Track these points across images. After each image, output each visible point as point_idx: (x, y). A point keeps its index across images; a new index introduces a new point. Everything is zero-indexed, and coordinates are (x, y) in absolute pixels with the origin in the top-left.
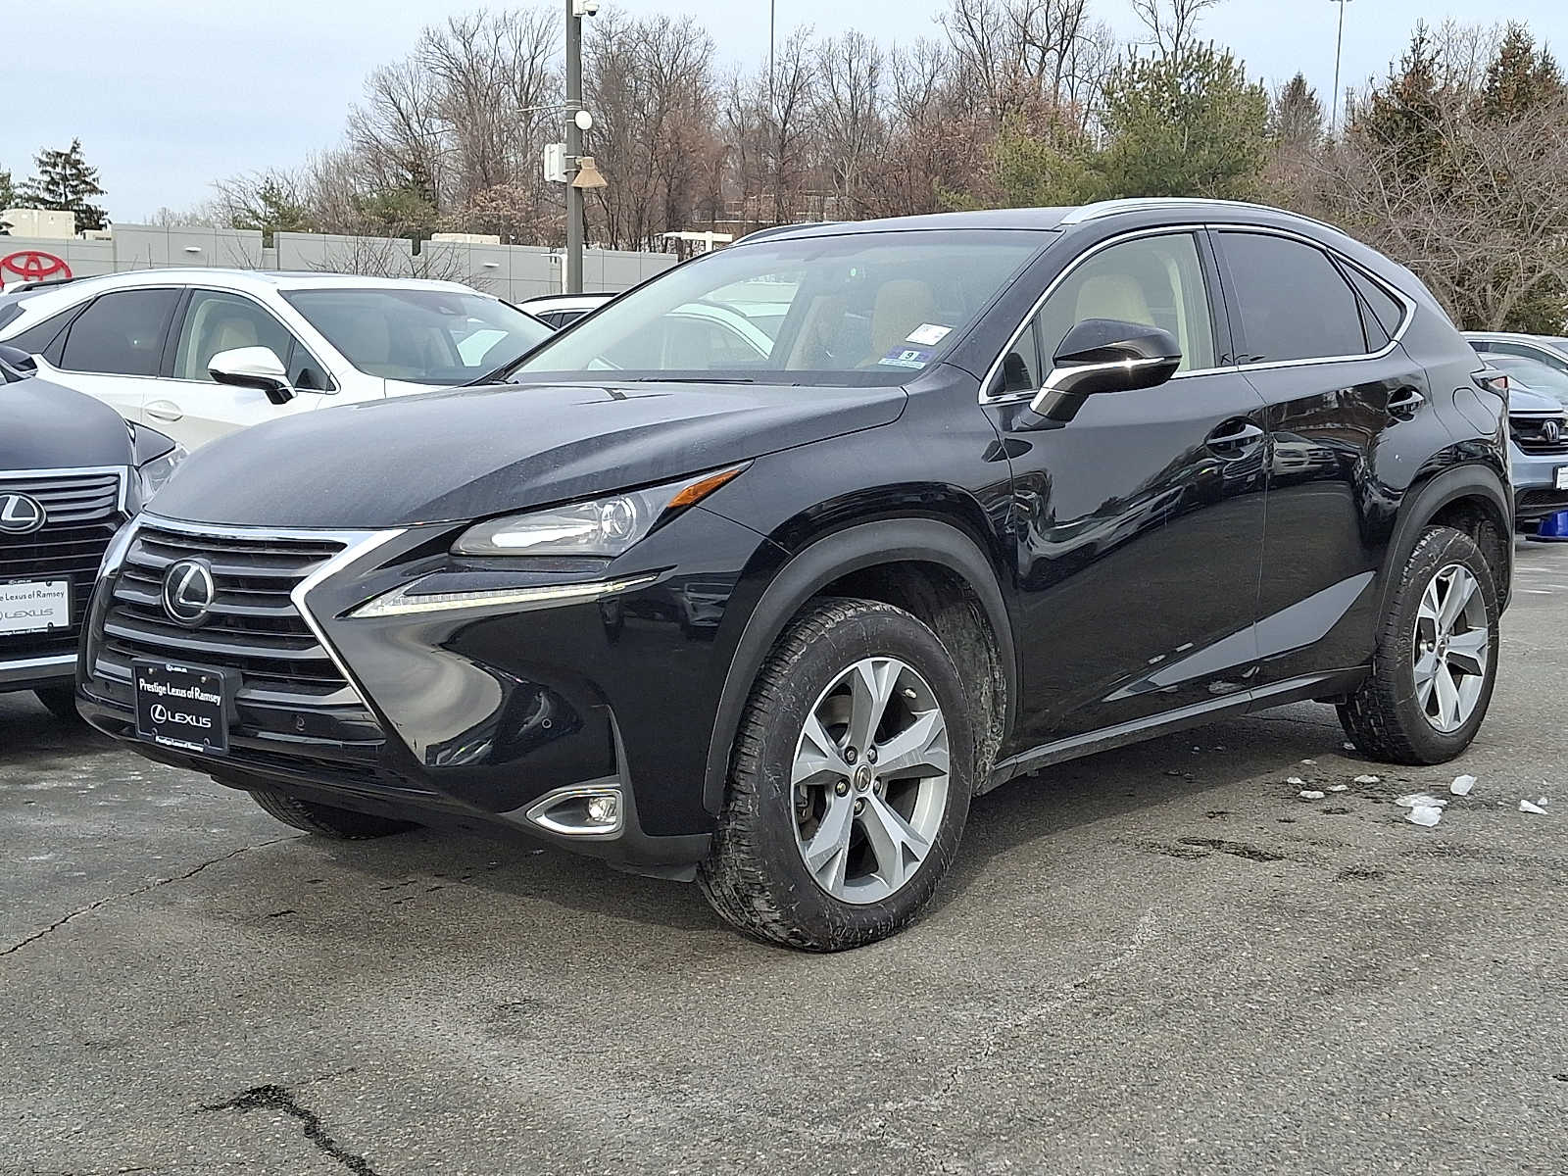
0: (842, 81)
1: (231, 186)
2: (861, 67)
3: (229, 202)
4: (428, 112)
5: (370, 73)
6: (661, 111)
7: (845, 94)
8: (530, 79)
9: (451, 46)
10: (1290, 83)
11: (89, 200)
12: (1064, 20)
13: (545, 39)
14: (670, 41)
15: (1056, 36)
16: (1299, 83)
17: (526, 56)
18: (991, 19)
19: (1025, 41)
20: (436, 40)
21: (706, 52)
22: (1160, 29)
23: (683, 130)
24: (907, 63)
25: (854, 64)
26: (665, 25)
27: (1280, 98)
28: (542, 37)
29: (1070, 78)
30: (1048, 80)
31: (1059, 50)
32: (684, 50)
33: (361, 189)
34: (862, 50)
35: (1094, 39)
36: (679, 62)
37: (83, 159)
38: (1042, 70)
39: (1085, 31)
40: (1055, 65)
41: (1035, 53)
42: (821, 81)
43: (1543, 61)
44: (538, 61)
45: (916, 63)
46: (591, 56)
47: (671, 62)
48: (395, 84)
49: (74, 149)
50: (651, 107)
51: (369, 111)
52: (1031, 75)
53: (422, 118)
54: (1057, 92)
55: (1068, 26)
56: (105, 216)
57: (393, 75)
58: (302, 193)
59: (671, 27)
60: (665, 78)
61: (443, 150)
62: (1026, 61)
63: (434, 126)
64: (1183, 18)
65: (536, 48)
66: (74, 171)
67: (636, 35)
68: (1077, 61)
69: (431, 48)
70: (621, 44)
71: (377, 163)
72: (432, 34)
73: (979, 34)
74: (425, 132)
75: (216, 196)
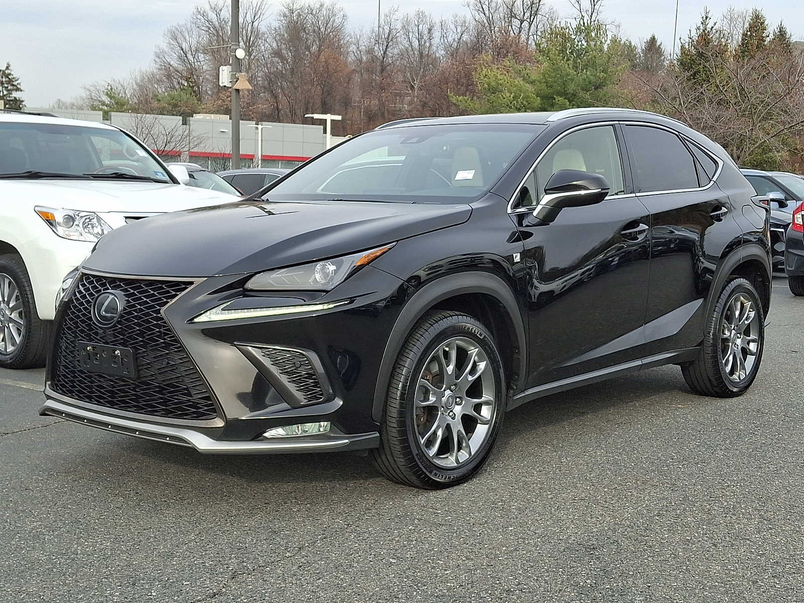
0: (414, 36)
1: (92, 89)
2: (424, 29)
3: (91, 97)
4: (197, 50)
5: (166, 30)
6: (320, 51)
7: (416, 44)
8: (251, 33)
9: (209, 15)
10: (648, 40)
11: (15, 94)
12: (531, 5)
13: (259, 12)
14: (325, 14)
15: (528, 14)
16: (653, 40)
17: (250, 21)
18: (493, 5)
19: (512, 17)
20: (201, 12)
21: (343, 20)
22: (582, 10)
23: (330, 61)
24: (448, 27)
25: (420, 27)
26: (322, 6)
27: (643, 47)
28: (258, 11)
29: (535, 36)
30: (523, 37)
31: (529, 21)
32: (332, 19)
33: (161, 90)
34: (424, 20)
35: (547, 16)
36: (329, 25)
37: (12, 73)
38: (520, 32)
39: (543, 11)
40: (527, 29)
41: (516, 23)
42: (403, 36)
43: (780, 29)
44: (256, 24)
45: (453, 27)
46: (283, 21)
47: (325, 25)
48: (179, 35)
49: (7, 68)
50: (314, 48)
51: (166, 49)
52: (515, 34)
53: (194, 53)
54: (527, 43)
55: (534, 9)
56: (23, 103)
57: (178, 31)
58: (129, 92)
59: (325, 6)
60: (322, 33)
61: (204, 70)
62: (511, 26)
63: (200, 58)
64: (594, 6)
65: (254, 17)
66: (7, 79)
67: (307, 11)
68: (538, 27)
69: (199, 16)
70: (299, 15)
71: (169, 76)
72: (199, 9)
73: (487, 12)
74: (195, 61)
75: (84, 94)
